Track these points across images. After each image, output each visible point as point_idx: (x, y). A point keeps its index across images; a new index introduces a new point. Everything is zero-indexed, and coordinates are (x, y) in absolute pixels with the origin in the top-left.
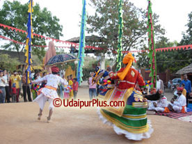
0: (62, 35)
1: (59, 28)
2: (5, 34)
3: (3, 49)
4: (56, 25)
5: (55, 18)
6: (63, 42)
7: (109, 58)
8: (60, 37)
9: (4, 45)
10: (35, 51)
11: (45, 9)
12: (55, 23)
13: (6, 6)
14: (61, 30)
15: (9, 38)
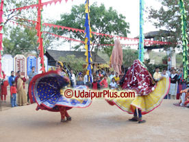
0: (129, 32)
1: (125, 25)
2: (75, 36)
3: (73, 50)
4: (122, 23)
5: (121, 16)
6: (132, 39)
7: (179, 52)
8: (128, 34)
9: (74, 46)
10: (105, 49)
11: (111, 8)
12: (122, 21)
13: (74, 10)
14: (128, 27)
15: (79, 39)
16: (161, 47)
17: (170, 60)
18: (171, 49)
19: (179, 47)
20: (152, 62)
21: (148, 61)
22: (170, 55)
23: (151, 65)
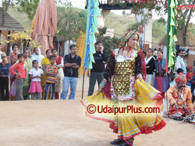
17: (142, 31)
19: (158, 9)
20: (110, 34)
21: (103, 31)
22: (143, 23)
23: (108, 38)
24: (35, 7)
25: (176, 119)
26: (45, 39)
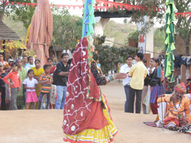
16: (127, 14)
17: (142, 40)
18: (146, 18)
19: (160, 16)
20: (109, 42)
21: (102, 40)
22: (144, 31)
23: (106, 47)
24: (31, 15)
25: (171, 129)
26: (41, 48)
